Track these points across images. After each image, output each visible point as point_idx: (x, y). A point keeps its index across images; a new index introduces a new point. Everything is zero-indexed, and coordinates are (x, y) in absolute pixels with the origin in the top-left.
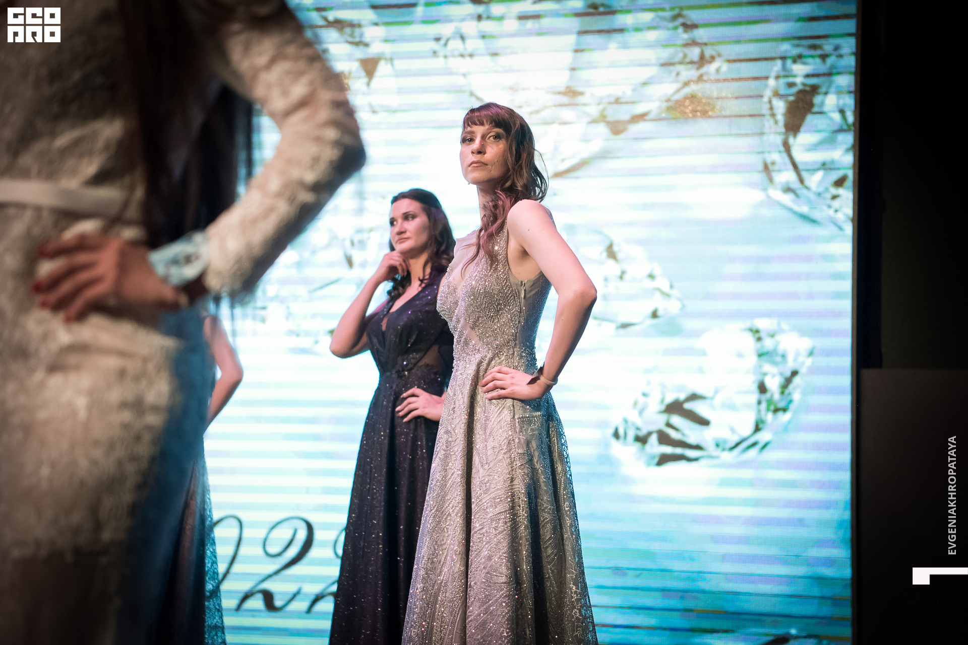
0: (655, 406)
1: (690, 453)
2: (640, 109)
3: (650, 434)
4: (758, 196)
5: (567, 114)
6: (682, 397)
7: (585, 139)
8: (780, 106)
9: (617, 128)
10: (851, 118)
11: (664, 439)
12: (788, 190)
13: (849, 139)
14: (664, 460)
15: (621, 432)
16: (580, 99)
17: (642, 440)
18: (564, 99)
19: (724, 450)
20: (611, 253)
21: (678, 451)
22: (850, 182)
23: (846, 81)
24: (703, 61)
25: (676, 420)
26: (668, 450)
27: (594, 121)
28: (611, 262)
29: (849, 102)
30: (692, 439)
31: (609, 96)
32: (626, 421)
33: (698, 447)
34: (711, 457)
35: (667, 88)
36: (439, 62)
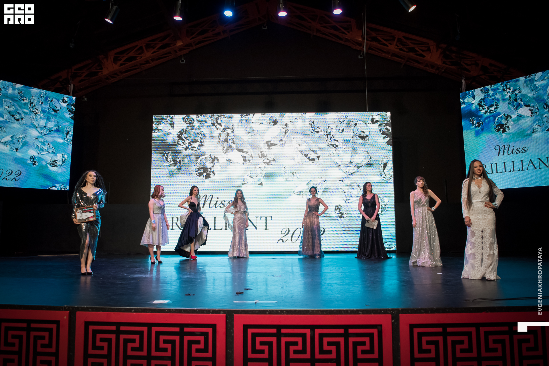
2: (361, 165)
4: (380, 179)
5: (350, 165)
7: (353, 169)
8: (382, 165)
10: (392, 167)
12: (384, 177)
13: (392, 170)
16: (352, 163)
18: (350, 163)
20: (358, 186)
22: (393, 176)
23: (391, 162)
24: (370, 158)
27: (355, 167)
28: (358, 188)
29: (392, 165)
31: (357, 163)
35: (365, 162)
36: (330, 158)
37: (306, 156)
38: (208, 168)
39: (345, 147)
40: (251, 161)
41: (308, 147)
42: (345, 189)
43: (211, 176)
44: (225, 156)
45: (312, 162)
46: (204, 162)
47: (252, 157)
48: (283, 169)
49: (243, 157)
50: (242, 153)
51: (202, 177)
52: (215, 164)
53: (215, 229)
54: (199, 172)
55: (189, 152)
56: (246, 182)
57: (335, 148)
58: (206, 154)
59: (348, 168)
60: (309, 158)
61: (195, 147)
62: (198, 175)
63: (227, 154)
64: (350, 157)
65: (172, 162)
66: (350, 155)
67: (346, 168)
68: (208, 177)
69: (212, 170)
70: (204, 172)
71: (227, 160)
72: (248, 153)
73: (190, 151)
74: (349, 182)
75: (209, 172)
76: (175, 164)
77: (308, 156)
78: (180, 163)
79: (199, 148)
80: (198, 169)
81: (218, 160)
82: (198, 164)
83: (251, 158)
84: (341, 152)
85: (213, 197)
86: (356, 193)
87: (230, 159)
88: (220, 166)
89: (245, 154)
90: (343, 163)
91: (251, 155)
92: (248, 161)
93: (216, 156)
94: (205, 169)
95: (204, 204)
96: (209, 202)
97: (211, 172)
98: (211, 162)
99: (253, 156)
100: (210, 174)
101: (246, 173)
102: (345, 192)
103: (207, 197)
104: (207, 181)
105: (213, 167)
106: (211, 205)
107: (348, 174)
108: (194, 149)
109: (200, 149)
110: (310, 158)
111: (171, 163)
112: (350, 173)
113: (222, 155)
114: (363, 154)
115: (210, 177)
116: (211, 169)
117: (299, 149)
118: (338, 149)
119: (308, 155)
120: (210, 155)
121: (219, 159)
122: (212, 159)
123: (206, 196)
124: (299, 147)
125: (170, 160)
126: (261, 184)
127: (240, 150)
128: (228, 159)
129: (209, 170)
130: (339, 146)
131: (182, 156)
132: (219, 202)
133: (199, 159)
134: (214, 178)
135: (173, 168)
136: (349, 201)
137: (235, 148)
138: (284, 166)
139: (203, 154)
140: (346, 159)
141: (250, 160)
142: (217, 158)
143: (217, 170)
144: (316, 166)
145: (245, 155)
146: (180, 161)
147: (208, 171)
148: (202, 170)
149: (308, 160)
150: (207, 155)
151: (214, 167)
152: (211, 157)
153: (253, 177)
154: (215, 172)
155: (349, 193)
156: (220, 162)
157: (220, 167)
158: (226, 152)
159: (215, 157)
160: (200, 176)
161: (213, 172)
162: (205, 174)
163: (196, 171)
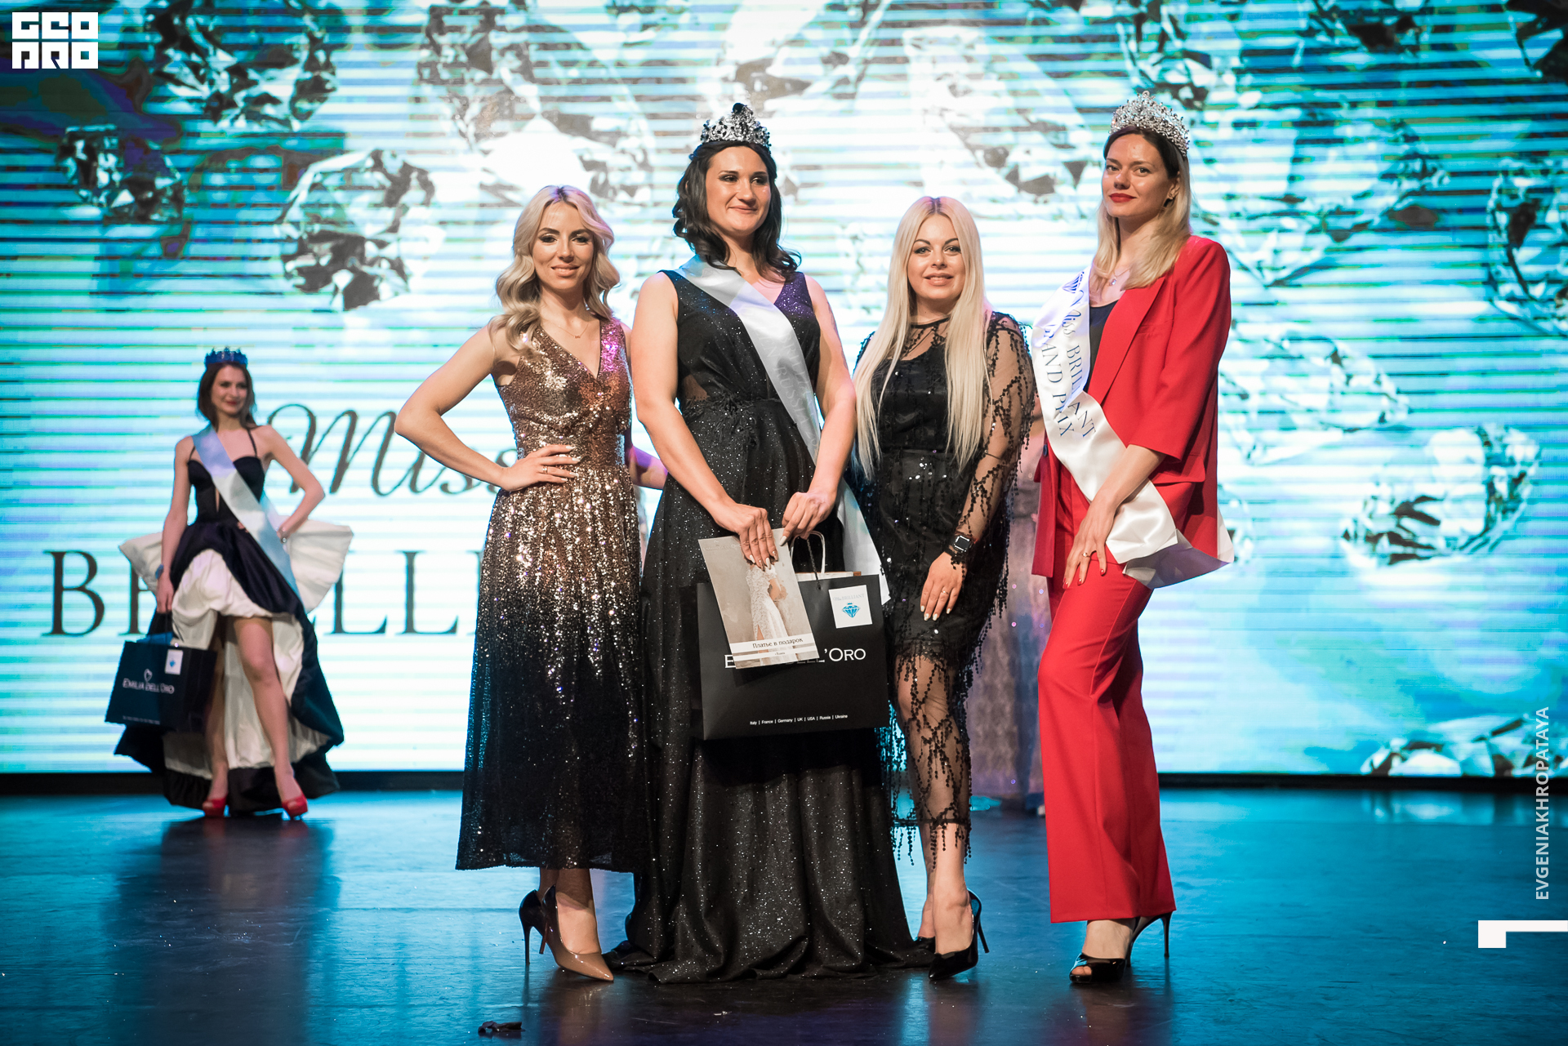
0: (1385, 508)
1: (1421, 552)
2: (1361, 219)
3: (1380, 535)
4: (1484, 307)
5: (1288, 222)
6: (1412, 499)
7: (1306, 249)
8: (1503, 219)
9: (1339, 235)
11: (1394, 538)
12: (1513, 299)
14: (1396, 558)
15: (1351, 533)
16: (1301, 207)
17: (1373, 539)
18: (1283, 206)
19: (1454, 549)
20: (1336, 358)
21: (1409, 550)
24: (1425, 173)
25: (1407, 522)
26: (1399, 549)
27: (1314, 231)
28: (1335, 368)
30: (1423, 541)
31: (1330, 204)
32: (1355, 521)
33: (1429, 547)
34: (1441, 555)
35: (1388, 198)
37: (997, 158)
38: (360, 241)
39: (1255, 97)
40: (643, 195)
41: (1010, 102)
42: (1247, 374)
43: (384, 292)
44: (475, 160)
45: (1032, 197)
46: (339, 196)
47: (645, 165)
48: (845, 245)
49: (589, 165)
50: (581, 142)
51: (323, 296)
52: (405, 208)
53: (410, 628)
54: (307, 261)
55: (233, 127)
57: (1188, 104)
58: (349, 143)
59: (1273, 240)
60: (1013, 177)
61: (274, 101)
62: (301, 281)
63: (485, 144)
64: (1286, 168)
65: (125, 197)
66: (1289, 151)
67: (1254, 240)
68: (361, 293)
69: (390, 251)
70: (338, 262)
71: (482, 186)
72: (623, 143)
73: (242, 125)
74: (1277, 331)
75: (371, 264)
76: (141, 213)
77: (1012, 159)
78: (177, 201)
79: (304, 105)
80: (300, 239)
81: (427, 186)
82: (295, 213)
83: (637, 177)
84: (1227, 133)
86: (1321, 401)
87: (508, 180)
88: (442, 223)
89: (599, 151)
90: (1237, 205)
91: (640, 157)
92: (623, 196)
93: (415, 161)
94: (347, 247)
95: (342, 466)
96: (372, 457)
97: (385, 264)
98: (379, 197)
99: (654, 159)
100: (372, 278)
102: (1244, 396)
103: (364, 420)
104: (356, 319)
105: (394, 229)
106: (383, 476)
107: (1270, 277)
108: (269, 109)
109: (309, 114)
110: (1026, 175)
111: (117, 204)
112: (1284, 274)
113: (453, 152)
114: (1372, 147)
115: (376, 297)
116: (381, 244)
117: (951, 118)
118: (1210, 116)
119: (1007, 154)
120: (377, 156)
121: (432, 177)
122: (389, 176)
123: (353, 416)
124: (948, 100)
125: (112, 182)
127: (575, 125)
128: (489, 180)
129: (371, 249)
130: (1214, 97)
131: (187, 161)
133: (307, 180)
134: (403, 301)
135: (129, 233)
136: (1274, 454)
137: (535, 106)
138: (853, 229)
139: (333, 143)
140: (1255, 178)
141: (631, 190)
142: (423, 172)
143: (421, 249)
144: (1062, 225)
145: (598, 157)
146: (177, 188)
147: (362, 258)
148: (327, 246)
149: (1010, 189)
150: (356, 156)
151: (402, 230)
152: (378, 165)
154: (409, 262)
155: (1275, 402)
156: (439, 196)
157: (441, 233)
158: (478, 137)
159: (407, 169)
160: (309, 288)
161: (398, 267)
162: (342, 279)
163: (286, 258)
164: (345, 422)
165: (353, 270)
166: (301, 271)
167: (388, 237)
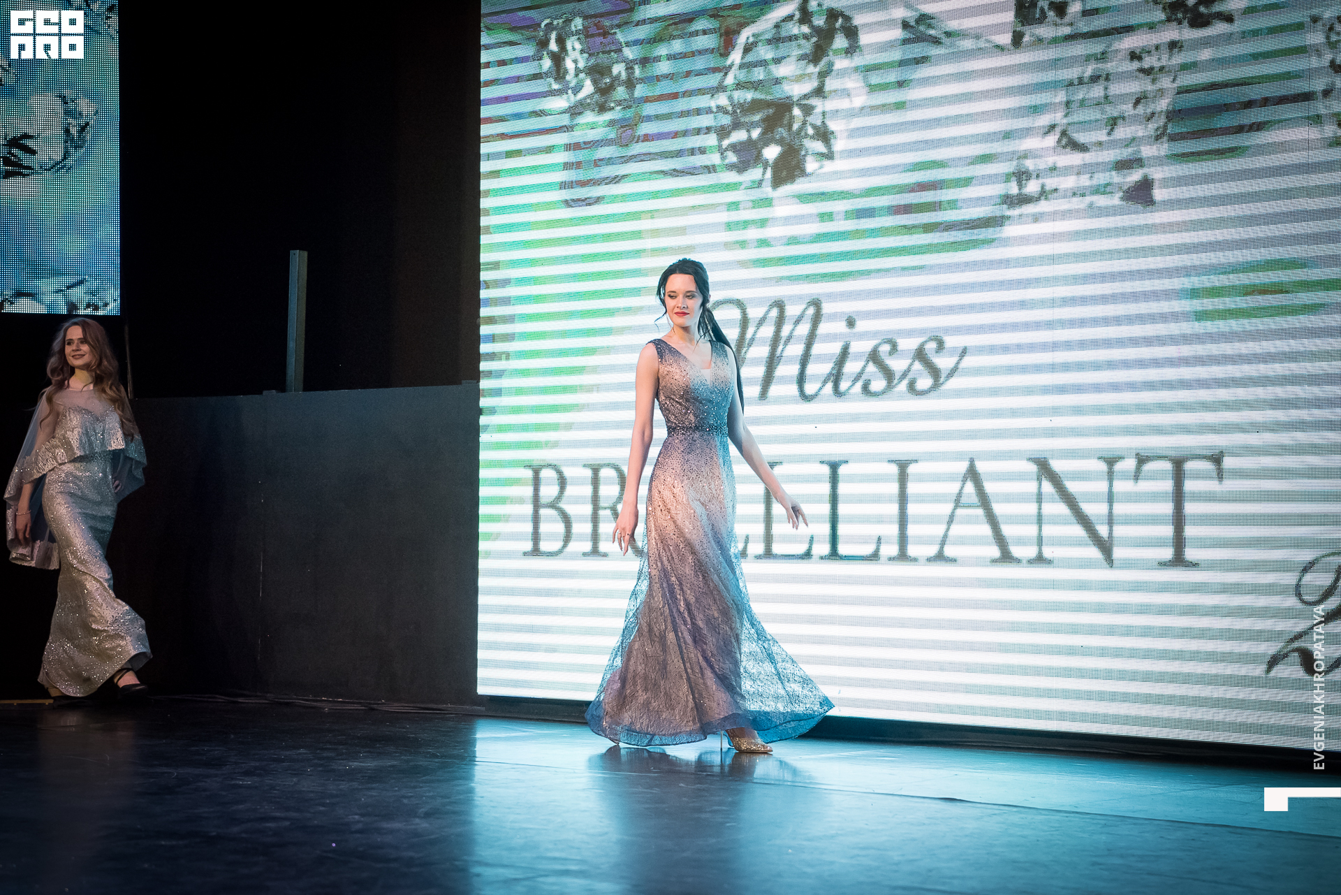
43: (811, 165)
51: (755, 173)
54: (739, 136)
56: (1032, 187)
62: (732, 158)
65: (588, 87)
68: (789, 168)
69: (815, 117)
70: (768, 134)
75: (798, 132)
76: (601, 101)
80: (734, 112)
81: (852, 33)
82: (731, 81)
85: (827, 308)
93: (841, 5)
94: (778, 115)
96: (801, 349)
97: (810, 131)
98: (808, 51)
100: (802, 148)
101: (1036, 110)
103: (792, 311)
104: (785, 197)
106: (809, 374)
111: (581, 95)
115: (803, 173)
116: (807, 109)
120: (804, 7)
121: (856, 20)
122: (815, 28)
123: (781, 307)
125: (579, 74)
126: (1141, 194)
128: (910, 16)
129: (798, 117)
132: (861, 347)
133: (740, 43)
134: (825, 169)
135: (593, 125)
142: (847, 17)
143: (843, 104)
147: (789, 129)
148: (757, 117)
151: (827, 90)
152: (805, 16)
153: (1081, 138)
154: (833, 125)
156: (862, 41)
157: (863, 84)
159: (832, 16)
160: (741, 167)
161: (823, 132)
162: (772, 152)
163: (723, 136)
164: (774, 313)
165: (780, 142)
166: (734, 147)
167: (814, 101)
